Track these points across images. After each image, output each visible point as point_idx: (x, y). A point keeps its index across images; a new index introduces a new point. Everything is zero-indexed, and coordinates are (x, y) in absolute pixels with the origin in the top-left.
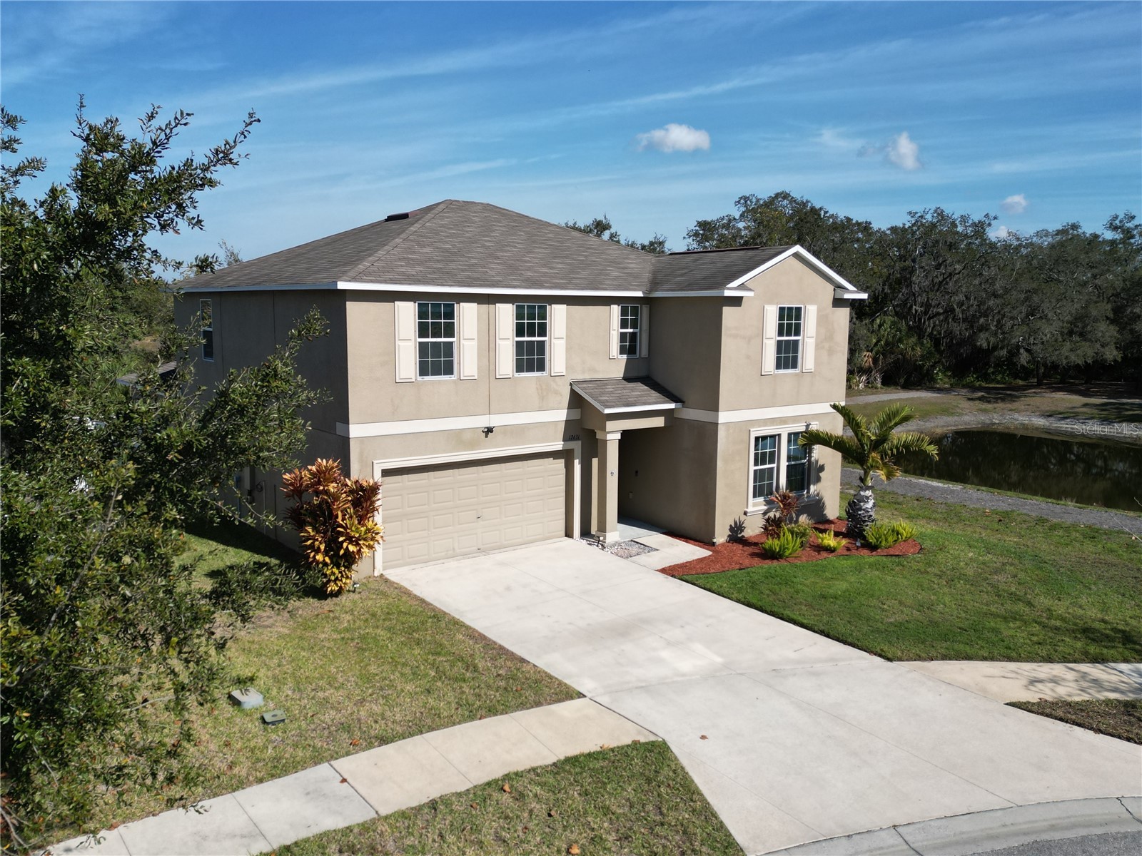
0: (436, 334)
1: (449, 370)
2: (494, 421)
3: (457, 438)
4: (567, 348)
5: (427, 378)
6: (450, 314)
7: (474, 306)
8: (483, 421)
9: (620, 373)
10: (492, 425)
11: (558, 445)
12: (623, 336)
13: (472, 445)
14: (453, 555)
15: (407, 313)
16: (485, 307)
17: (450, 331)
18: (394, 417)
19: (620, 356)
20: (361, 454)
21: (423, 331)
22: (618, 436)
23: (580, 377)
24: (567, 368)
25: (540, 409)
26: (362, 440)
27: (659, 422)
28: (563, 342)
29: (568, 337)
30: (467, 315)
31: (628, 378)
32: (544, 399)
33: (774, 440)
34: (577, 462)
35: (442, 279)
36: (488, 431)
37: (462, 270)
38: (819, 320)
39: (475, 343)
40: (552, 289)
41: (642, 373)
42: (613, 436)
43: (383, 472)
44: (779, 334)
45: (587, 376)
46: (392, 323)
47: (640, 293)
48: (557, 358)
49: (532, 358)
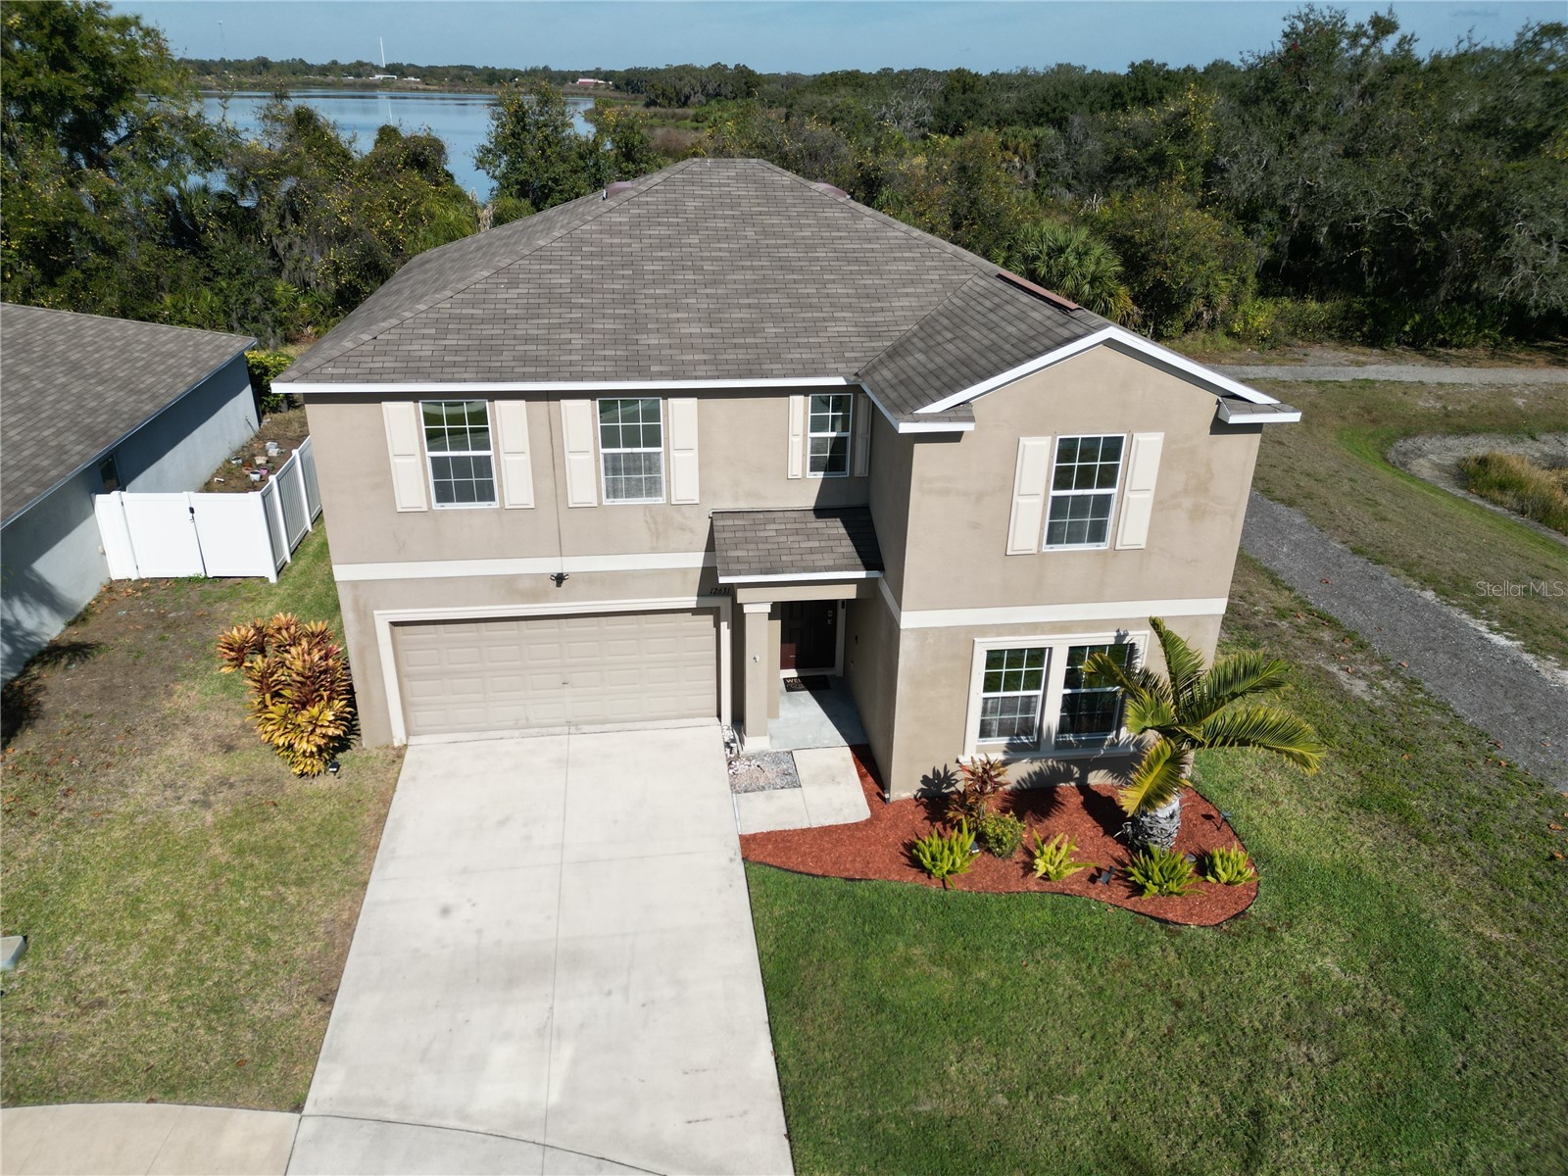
0: (459, 445)
1: (486, 493)
2: (569, 565)
3: (509, 587)
4: (700, 464)
5: (448, 506)
6: (479, 417)
7: (519, 408)
8: (555, 566)
9: (811, 503)
10: (565, 571)
11: (691, 602)
12: (817, 445)
13: (534, 596)
15: (404, 423)
16: (541, 406)
17: (481, 441)
18: (401, 554)
19: (810, 475)
20: (356, 601)
21: (435, 441)
22: (768, 608)
23: (728, 505)
24: (701, 493)
25: (654, 550)
26: (354, 584)
27: (849, 593)
28: (694, 455)
29: (703, 447)
30: (509, 422)
31: (820, 511)
32: (659, 536)
33: (1038, 656)
34: (724, 625)
35: (465, 365)
36: (560, 579)
37: (527, 340)
38: (1169, 459)
39: (526, 458)
40: (661, 376)
41: (855, 501)
42: (757, 608)
43: (394, 624)
44: (1058, 485)
45: (743, 505)
46: (381, 432)
47: (840, 381)
48: (682, 479)
49: (635, 478)
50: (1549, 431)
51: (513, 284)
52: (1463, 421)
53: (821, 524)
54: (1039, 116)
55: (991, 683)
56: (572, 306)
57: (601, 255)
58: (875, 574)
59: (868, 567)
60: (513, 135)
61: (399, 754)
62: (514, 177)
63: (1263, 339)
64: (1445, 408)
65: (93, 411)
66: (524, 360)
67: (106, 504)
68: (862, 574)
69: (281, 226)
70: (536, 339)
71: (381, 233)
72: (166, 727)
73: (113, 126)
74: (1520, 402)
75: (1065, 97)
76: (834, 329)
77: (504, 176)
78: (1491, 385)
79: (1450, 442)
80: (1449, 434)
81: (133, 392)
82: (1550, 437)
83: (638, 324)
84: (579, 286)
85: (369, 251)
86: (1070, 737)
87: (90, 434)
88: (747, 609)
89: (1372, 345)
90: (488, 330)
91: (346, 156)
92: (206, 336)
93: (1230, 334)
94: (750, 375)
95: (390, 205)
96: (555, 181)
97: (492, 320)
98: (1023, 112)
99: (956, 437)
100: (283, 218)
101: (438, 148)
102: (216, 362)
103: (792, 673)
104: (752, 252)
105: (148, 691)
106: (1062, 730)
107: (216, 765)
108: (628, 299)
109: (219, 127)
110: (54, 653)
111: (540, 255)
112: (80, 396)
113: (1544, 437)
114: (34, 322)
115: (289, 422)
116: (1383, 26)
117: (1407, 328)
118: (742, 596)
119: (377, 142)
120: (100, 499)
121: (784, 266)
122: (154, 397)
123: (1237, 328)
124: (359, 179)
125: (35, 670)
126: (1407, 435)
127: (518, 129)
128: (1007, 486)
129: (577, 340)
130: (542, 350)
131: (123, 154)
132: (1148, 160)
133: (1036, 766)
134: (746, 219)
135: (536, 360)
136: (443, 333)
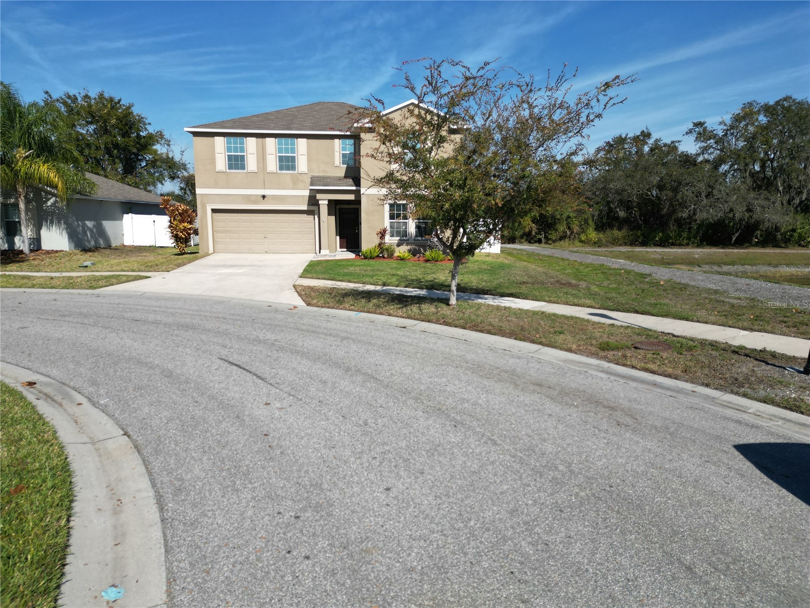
0: (236, 151)
1: (243, 168)
2: (267, 192)
3: (248, 199)
4: (308, 160)
5: (232, 171)
6: (242, 143)
7: (254, 139)
8: (262, 192)
9: (342, 174)
10: (266, 194)
11: (305, 208)
12: (344, 155)
13: (255, 202)
14: (251, 251)
15: (221, 142)
16: (260, 140)
17: (242, 150)
19: (342, 165)
20: (202, 201)
21: (229, 149)
22: (327, 202)
23: (316, 174)
24: (308, 170)
25: (293, 189)
26: (202, 195)
28: (305, 157)
29: (308, 154)
30: (250, 144)
31: (346, 177)
32: (295, 186)
33: (405, 207)
34: (316, 216)
35: (239, 128)
36: (264, 197)
37: (258, 124)
39: (255, 156)
40: (295, 131)
41: (353, 173)
42: (323, 202)
43: (214, 211)
45: (321, 174)
46: (213, 146)
47: (348, 133)
48: (302, 165)
49: (287, 163)
50: (707, 264)
55: (391, 217)
56: (273, 121)
57: (285, 114)
58: (358, 188)
59: (356, 186)
61: (211, 254)
63: (595, 243)
66: (256, 127)
70: (261, 125)
78: (686, 253)
82: (706, 266)
83: (292, 124)
84: (277, 118)
86: (420, 238)
88: (321, 205)
93: (581, 241)
94: (322, 130)
97: (249, 122)
103: (344, 250)
106: (416, 236)
108: (291, 120)
109: (179, 162)
113: (704, 266)
116: (646, 135)
117: (657, 239)
118: (319, 196)
120: (125, 216)
123: (583, 239)
129: (273, 125)
133: (409, 248)
136: (235, 123)
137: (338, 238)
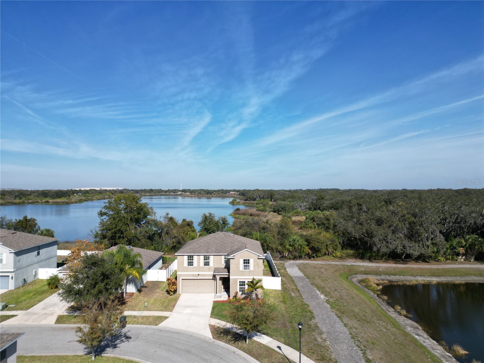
0: (190, 260)
1: (192, 265)
2: (200, 273)
3: (193, 275)
5: (189, 266)
6: (193, 257)
7: (196, 256)
8: (198, 273)
9: (224, 267)
11: (212, 278)
12: (225, 261)
13: (196, 276)
14: (193, 293)
15: (186, 258)
16: (198, 256)
17: (193, 260)
18: (184, 271)
19: (224, 264)
20: (179, 276)
21: (188, 260)
22: (219, 278)
23: (216, 267)
24: (214, 266)
25: (208, 272)
26: (179, 274)
27: (227, 276)
28: (213, 262)
30: (195, 258)
31: (225, 268)
32: (209, 270)
33: (244, 282)
34: (215, 281)
35: (192, 252)
36: (199, 275)
37: (198, 250)
38: (254, 262)
39: (196, 262)
40: (210, 253)
41: (228, 267)
42: (218, 278)
43: (182, 279)
44: (244, 264)
45: (218, 267)
46: (183, 259)
47: (227, 254)
48: (211, 264)
49: (207, 264)
50: (384, 275)
51: (197, 245)
52: (367, 272)
53: (225, 269)
54: (332, 207)
55: (240, 285)
56: (203, 247)
57: (206, 242)
60: (205, 220)
61: (181, 294)
62: (204, 227)
63: (340, 257)
64: (365, 270)
65: (148, 260)
66: (197, 252)
67: (149, 271)
68: (228, 274)
69: (165, 236)
70: (199, 250)
71: (181, 237)
72: (156, 293)
73: (143, 221)
74: (381, 269)
75: (337, 203)
76: (228, 249)
77: (202, 227)
78: (377, 266)
79: (363, 276)
80: (364, 274)
81: (152, 259)
83: (209, 249)
84: (204, 245)
85: (179, 240)
87: (148, 263)
88: (217, 278)
89: (361, 259)
90: (195, 249)
91: (177, 224)
92: (158, 252)
94: (218, 253)
95: (183, 232)
96: (211, 228)
97: (195, 248)
98: (328, 207)
99: (234, 258)
100: (165, 234)
101: (192, 222)
102: (160, 256)
103: (224, 290)
104: (222, 242)
105: (154, 290)
107: (162, 295)
108: (208, 246)
110: (143, 287)
111: (201, 242)
112: (147, 258)
114: (140, 250)
115: (166, 265)
118: (216, 276)
119: (182, 221)
121: (225, 243)
122: (154, 259)
123: (334, 255)
124: (179, 228)
125: (142, 288)
126: (355, 274)
127: (206, 220)
128: (239, 263)
129: (202, 250)
130: (199, 251)
131: (144, 225)
132: (322, 224)
133: (245, 296)
134: (222, 238)
135: (198, 252)
136: (190, 250)
137: (223, 286)
